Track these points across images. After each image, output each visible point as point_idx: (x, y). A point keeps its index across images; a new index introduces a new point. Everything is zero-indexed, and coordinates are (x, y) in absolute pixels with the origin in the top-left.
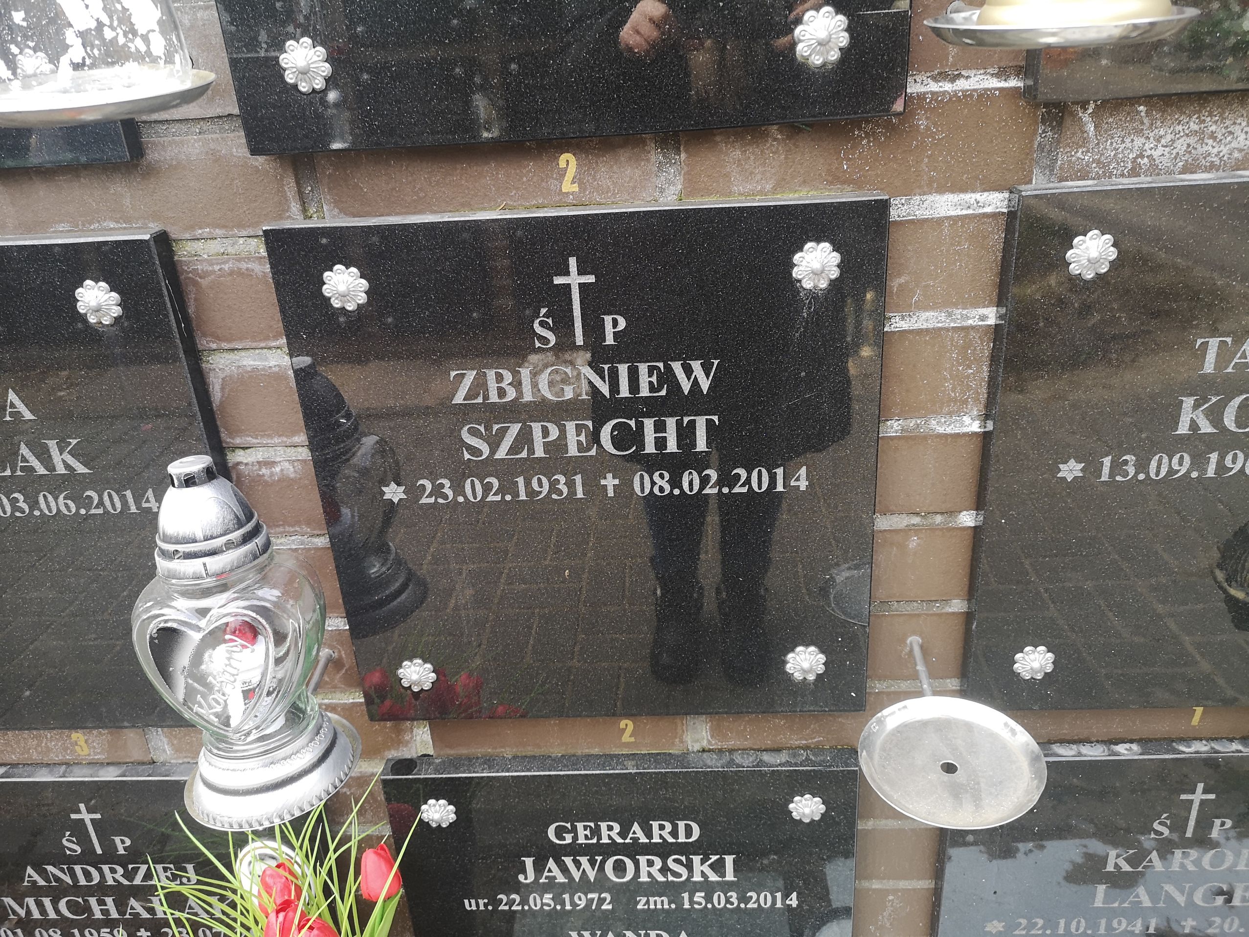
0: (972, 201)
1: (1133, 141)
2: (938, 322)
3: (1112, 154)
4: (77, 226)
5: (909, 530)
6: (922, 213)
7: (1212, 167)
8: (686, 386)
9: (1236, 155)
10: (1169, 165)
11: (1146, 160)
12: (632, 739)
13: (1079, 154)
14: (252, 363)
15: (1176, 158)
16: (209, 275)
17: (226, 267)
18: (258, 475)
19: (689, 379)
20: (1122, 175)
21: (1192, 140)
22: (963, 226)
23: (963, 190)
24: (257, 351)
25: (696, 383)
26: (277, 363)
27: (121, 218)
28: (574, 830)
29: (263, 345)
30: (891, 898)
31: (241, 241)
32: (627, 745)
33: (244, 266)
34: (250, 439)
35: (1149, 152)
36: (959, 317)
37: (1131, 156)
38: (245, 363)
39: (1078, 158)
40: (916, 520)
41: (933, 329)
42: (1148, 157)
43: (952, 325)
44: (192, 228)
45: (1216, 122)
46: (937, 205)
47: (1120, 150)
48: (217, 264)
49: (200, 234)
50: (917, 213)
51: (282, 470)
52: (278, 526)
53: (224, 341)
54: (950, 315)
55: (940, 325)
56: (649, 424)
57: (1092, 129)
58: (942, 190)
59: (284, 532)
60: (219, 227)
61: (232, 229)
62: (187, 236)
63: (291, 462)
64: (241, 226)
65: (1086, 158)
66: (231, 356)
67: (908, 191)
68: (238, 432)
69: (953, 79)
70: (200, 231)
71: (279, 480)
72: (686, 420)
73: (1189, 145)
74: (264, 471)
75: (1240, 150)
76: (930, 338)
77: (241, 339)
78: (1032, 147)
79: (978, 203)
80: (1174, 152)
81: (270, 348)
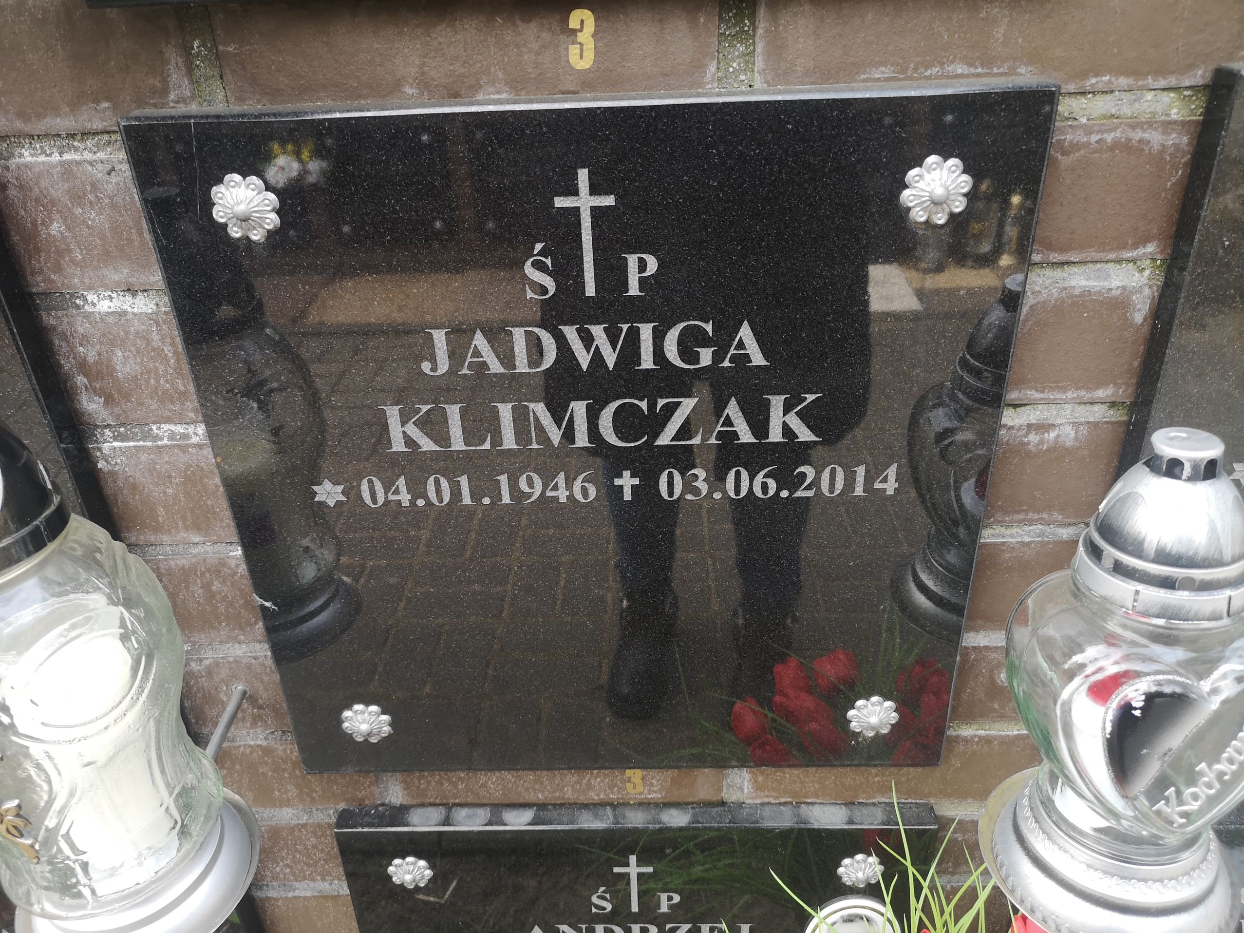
4: (904, 71)
14: (1084, 283)
16: (1078, 150)
17: (1109, 138)
18: (1022, 444)
24: (1098, 266)
26: (1120, 284)
27: (978, 58)
29: (1112, 256)
31: (1150, 96)
33: (1138, 135)
34: (1033, 392)
38: (1073, 283)
44: (1084, 75)
48: (1098, 132)
49: (1093, 85)
51: (1058, 436)
52: (1018, 512)
53: (1055, 250)
59: (1024, 520)
60: (1127, 73)
61: (1145, 76)
62: (1071, 88)
63: (1076, 425)
64: (1159, 72)
66: (1058, 273)
68: (1022, 383)
70: (1094, 81)
71: (1048, 450)
74: (1033, 438)
77: (1081, 247)
81: (1118, 261)
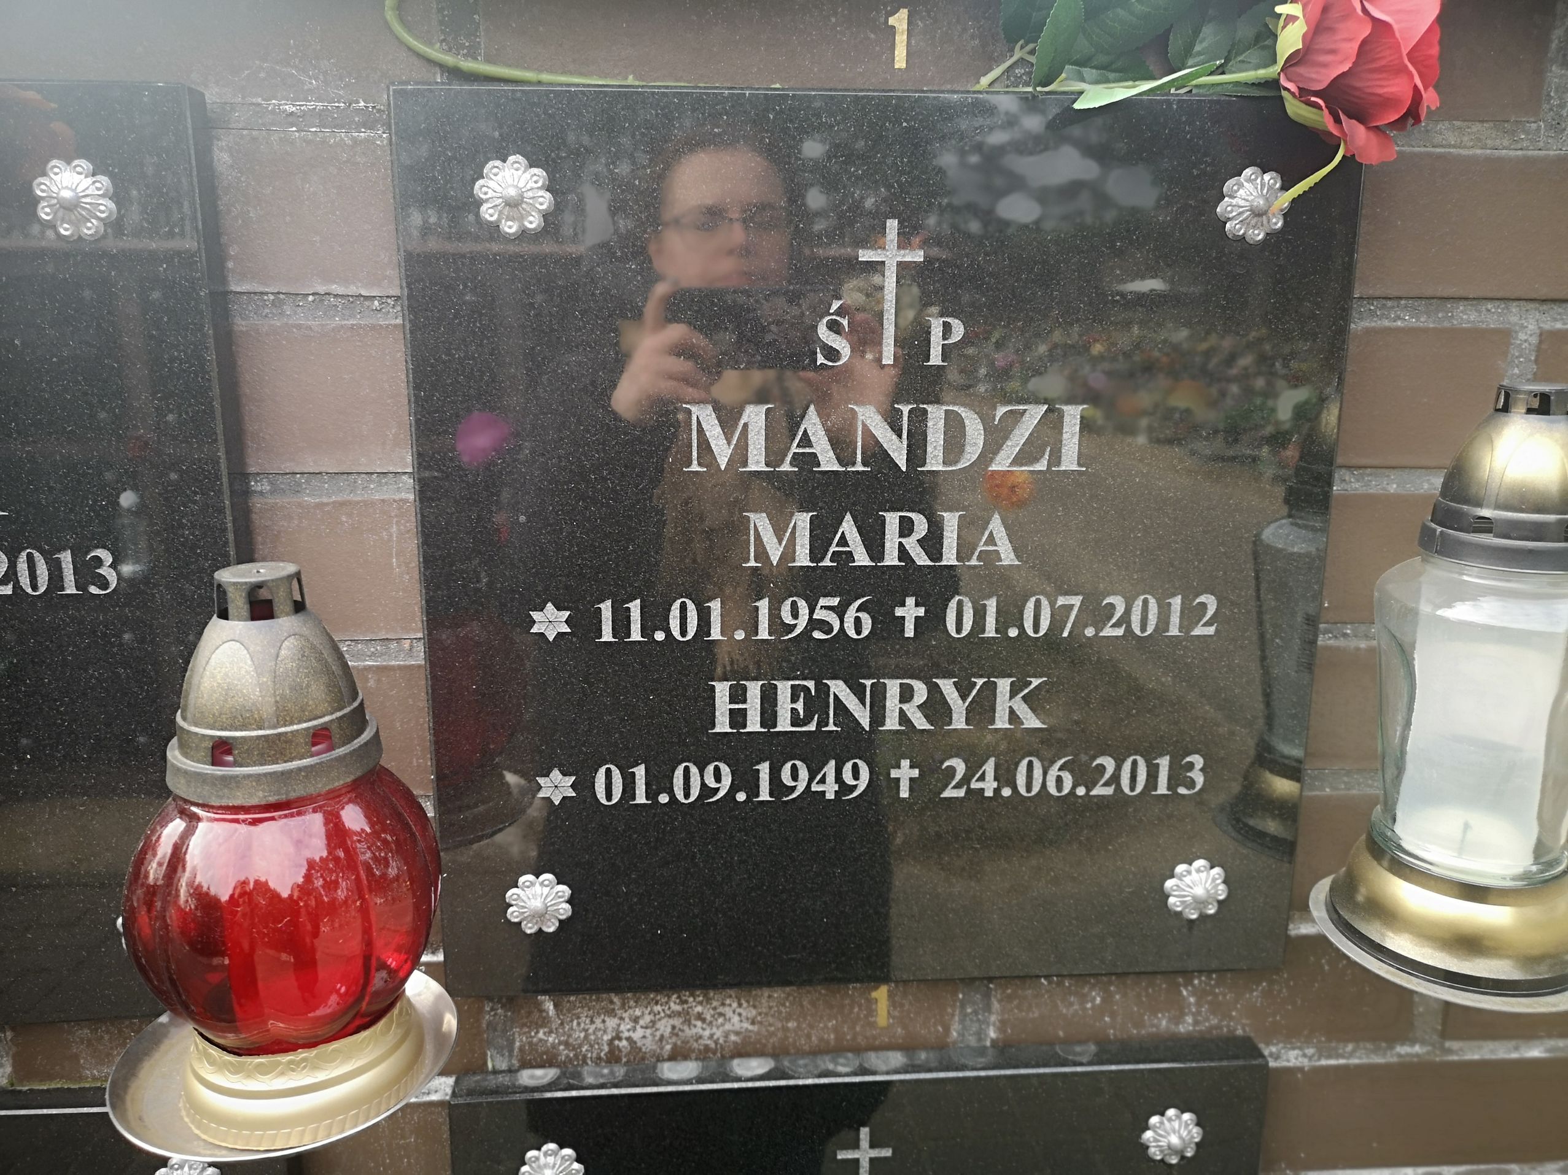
1: (604, 1021)
3: (582, 1035)
7: (707, 1051)
9: (733, 1038)
11: (624, 1043)
13: (541, 1035)
21: (677, 1022)
35: (626, 1034)
37: (606, 1038)
39: (541, 1040)
42: (626, 1039)
45: (701, 1003)
47: (591, 1031)
57: (551, 1007)
65: (551, 1039)
73: (674, 1027)
75: (737, 1033)
78: (480, 1025)
80: (658, 1034)
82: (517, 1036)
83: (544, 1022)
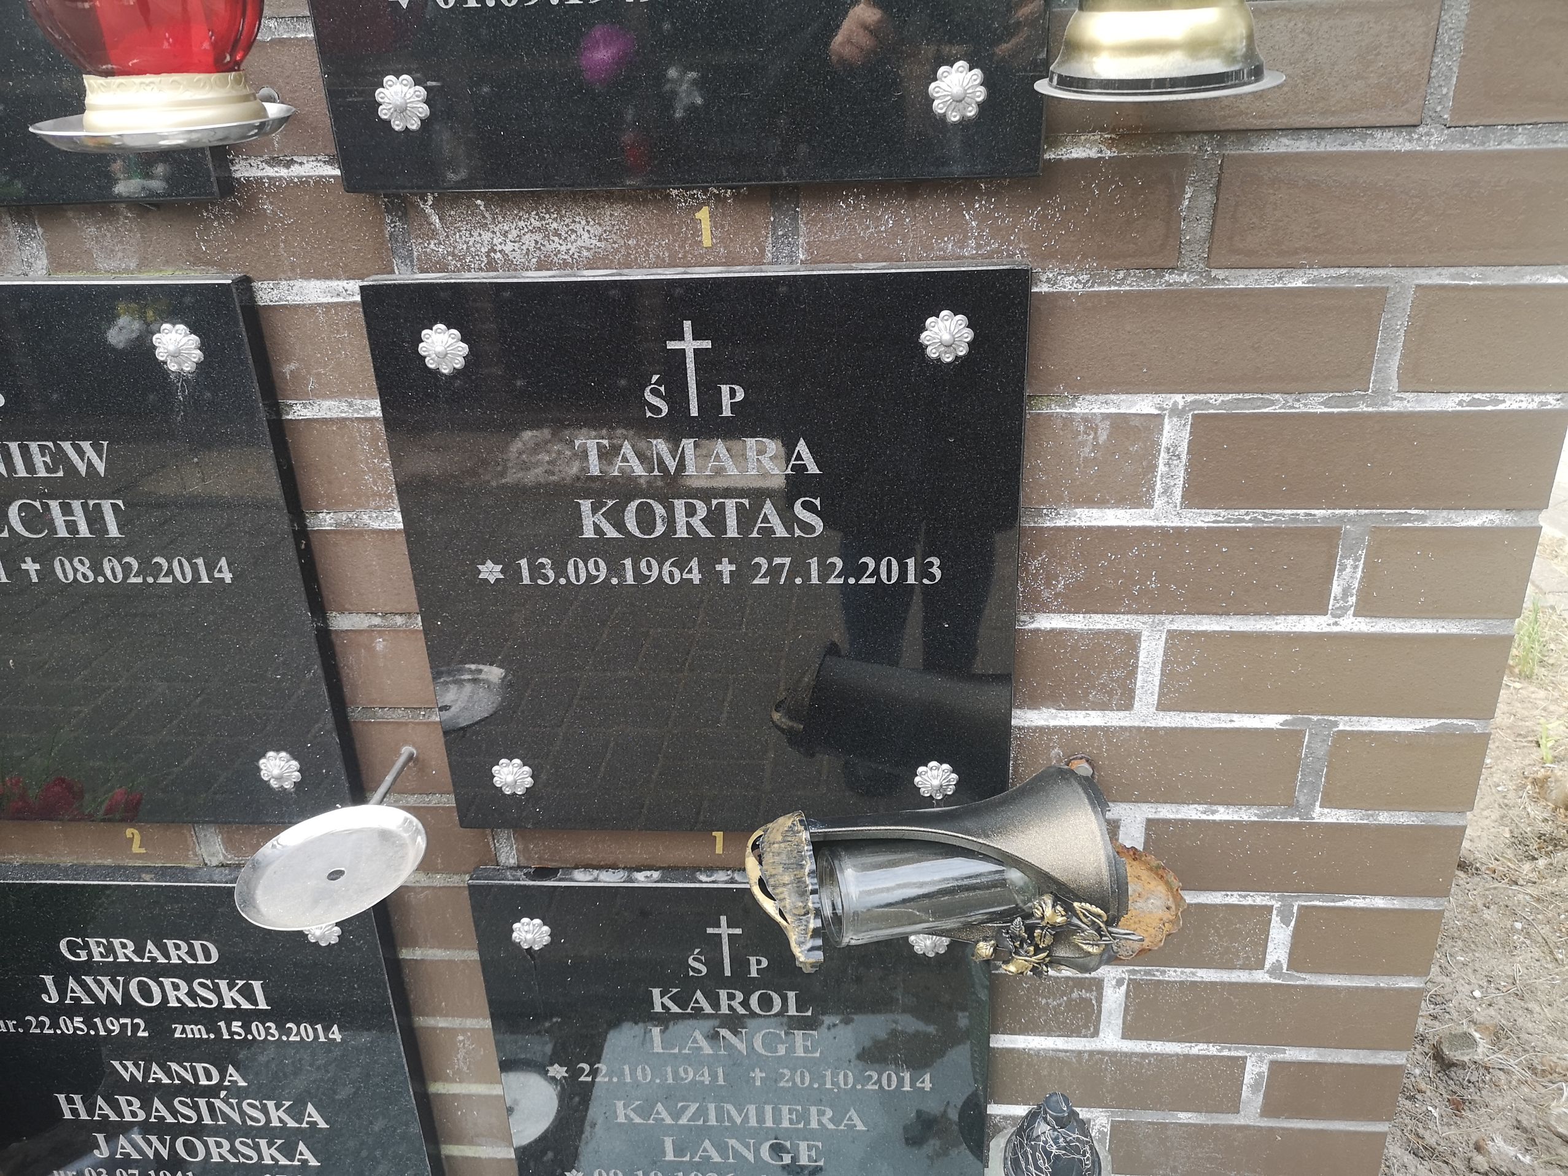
0: (341, 289)
1: (480, 235)
2: (341, 412)
3: (465, 247)
5: (371, 631)
6: (293, 299)
7: (565, 265)
8: (82, 468)
9: (585, 253)
10: (523, 260)
11: (499, 255)
12: (143, 851)
13: (432, 246)
15: (528, 254)
19: (83, 460)
20: (481, 269)
21: (538, 237)
22: (336, 314)
23: (327, 277)
25: (90, 465)
28: (86, 946)
30: (461, 1038)
32: (139, 856)
35: (499, 248)
36: (361, 407)
37: (483, 250)
39: (433, 250)
40: (376, 621)
41: (337, 418)
42: (500, 251)
43: (356, 415)
45: (555, 219)
46: (306, 291)
47: (471, 243)
50: (289, 298)
54: (351, 405)
55: (343, 415)
56: (54, 505)
57: (437, 221)
58: (306, 276)
65: (440, 250)
67: (273, 276)
69: (288, 164)
72: (91, 503)
73: (536, 242)
75: (589, 249)
76: (338, 428)
78: (383, 236)
79: (346, 291)
80: (524, 247)
82: (414, 247)
83: (434, 234)
